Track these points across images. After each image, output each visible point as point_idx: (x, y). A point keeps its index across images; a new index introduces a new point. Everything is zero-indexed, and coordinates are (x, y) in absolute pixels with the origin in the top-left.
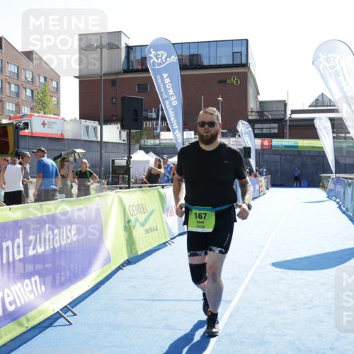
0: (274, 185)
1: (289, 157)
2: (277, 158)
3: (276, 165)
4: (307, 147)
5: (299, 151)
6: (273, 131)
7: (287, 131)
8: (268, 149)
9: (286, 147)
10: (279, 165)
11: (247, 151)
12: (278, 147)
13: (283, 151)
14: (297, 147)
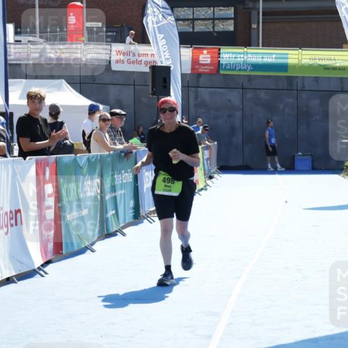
0: (225, 168)
1: (263, 95)
2: (234, 97)
3: (230, 116)
4: (310, 67)
5: (290, 79)
6: (221, 27)
7: (258, 26)
8: (210, 74)
9: (256, 67)
10: (238, 114)
11: (160, 76)
12: (233, 67)
13: (250, 78)
14: (284, 67)
